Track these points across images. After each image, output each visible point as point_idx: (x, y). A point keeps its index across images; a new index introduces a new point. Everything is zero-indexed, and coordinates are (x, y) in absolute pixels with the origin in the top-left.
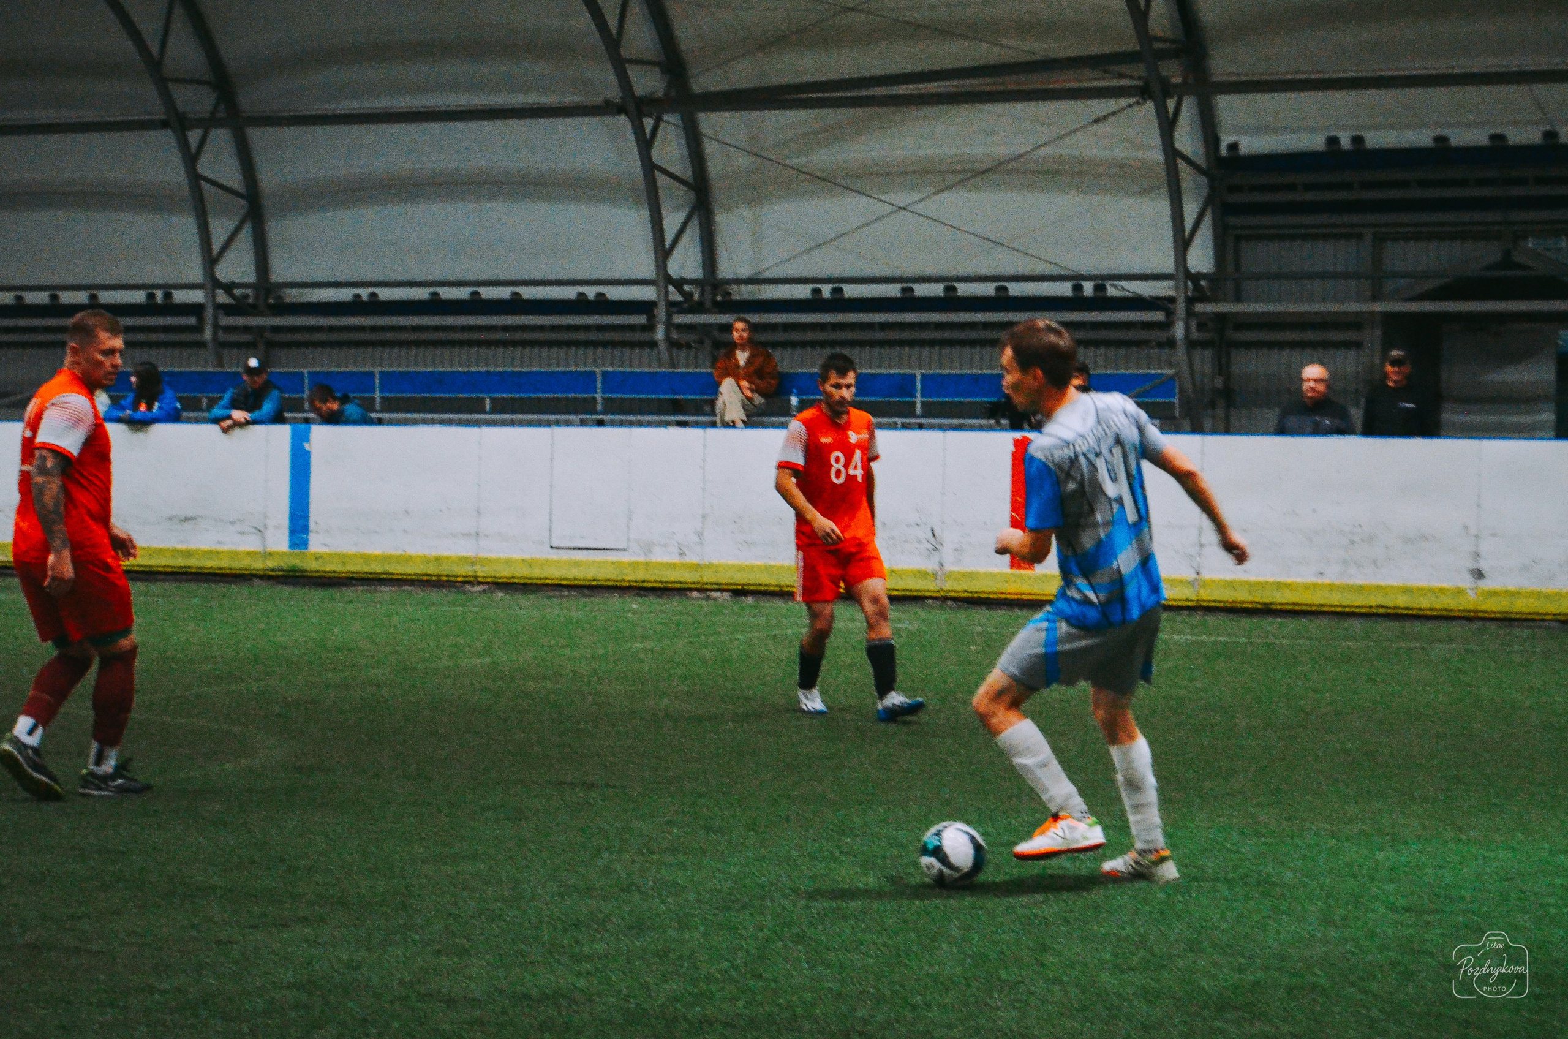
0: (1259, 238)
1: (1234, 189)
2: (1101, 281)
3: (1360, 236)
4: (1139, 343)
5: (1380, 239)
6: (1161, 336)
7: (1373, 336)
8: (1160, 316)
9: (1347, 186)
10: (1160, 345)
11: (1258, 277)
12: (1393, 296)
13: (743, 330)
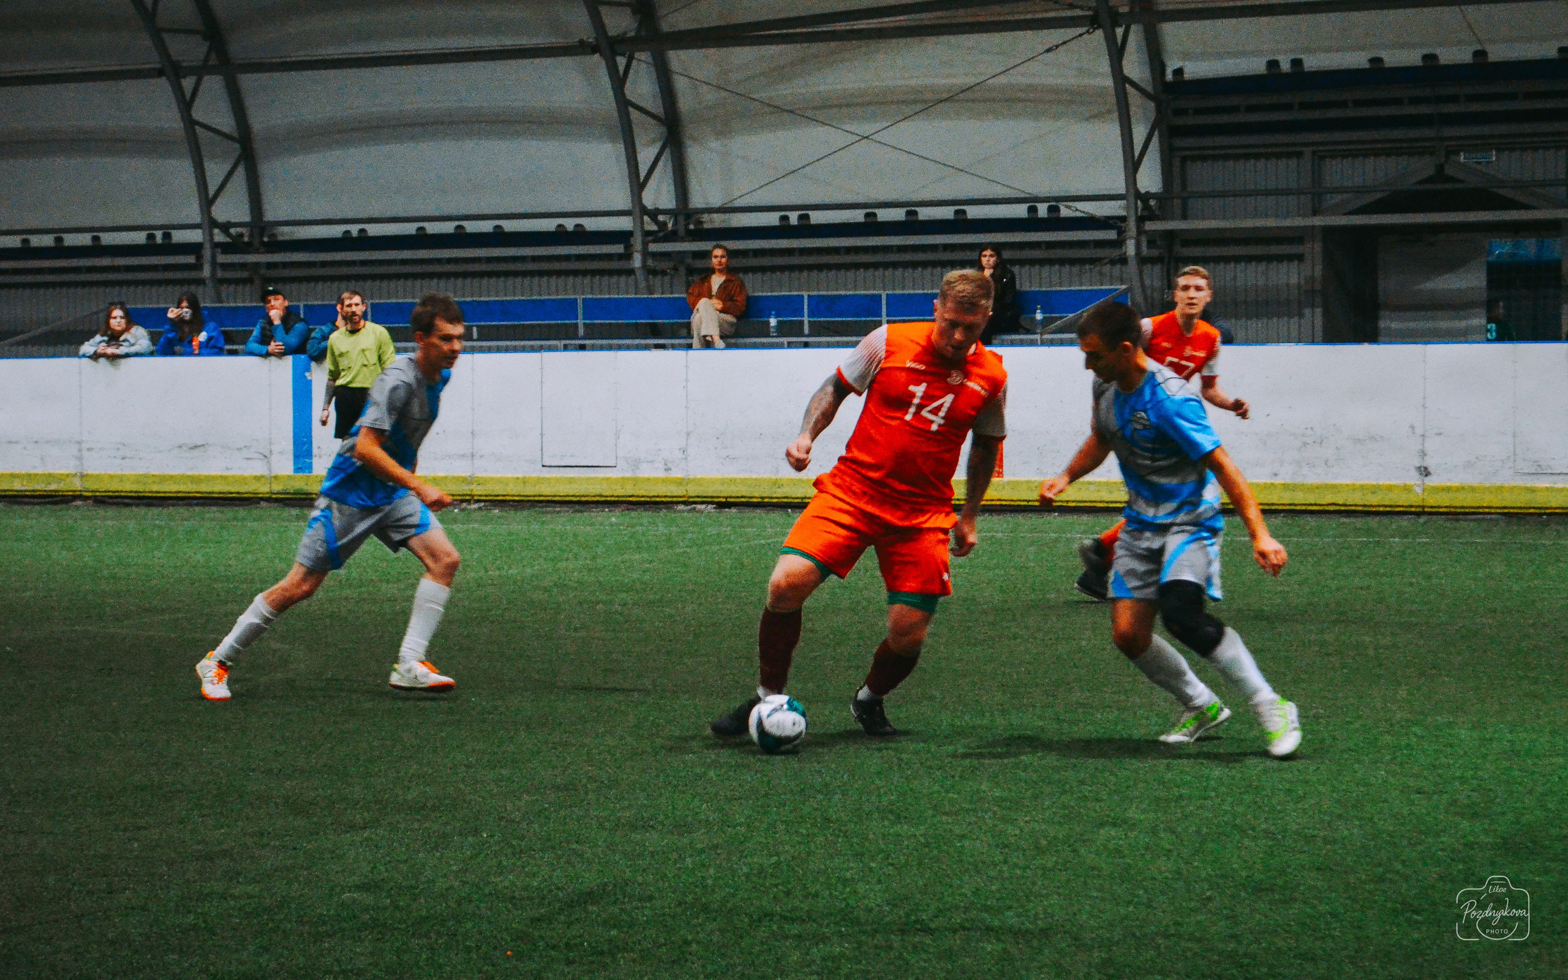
0: (1204, 158)
1: (1179, 112)
2: (1055, 203)
3: (1299, 155)
4: (1092, 261)
5: (1319, 157)
6: (1115, 253)
7: (1314, 249)
8: (1112, 235)
9: (1288, 107)
10: (1113, 262)
11: (1204, 195)
12: (1333, 210)
13: (722, 257)
